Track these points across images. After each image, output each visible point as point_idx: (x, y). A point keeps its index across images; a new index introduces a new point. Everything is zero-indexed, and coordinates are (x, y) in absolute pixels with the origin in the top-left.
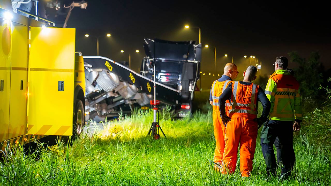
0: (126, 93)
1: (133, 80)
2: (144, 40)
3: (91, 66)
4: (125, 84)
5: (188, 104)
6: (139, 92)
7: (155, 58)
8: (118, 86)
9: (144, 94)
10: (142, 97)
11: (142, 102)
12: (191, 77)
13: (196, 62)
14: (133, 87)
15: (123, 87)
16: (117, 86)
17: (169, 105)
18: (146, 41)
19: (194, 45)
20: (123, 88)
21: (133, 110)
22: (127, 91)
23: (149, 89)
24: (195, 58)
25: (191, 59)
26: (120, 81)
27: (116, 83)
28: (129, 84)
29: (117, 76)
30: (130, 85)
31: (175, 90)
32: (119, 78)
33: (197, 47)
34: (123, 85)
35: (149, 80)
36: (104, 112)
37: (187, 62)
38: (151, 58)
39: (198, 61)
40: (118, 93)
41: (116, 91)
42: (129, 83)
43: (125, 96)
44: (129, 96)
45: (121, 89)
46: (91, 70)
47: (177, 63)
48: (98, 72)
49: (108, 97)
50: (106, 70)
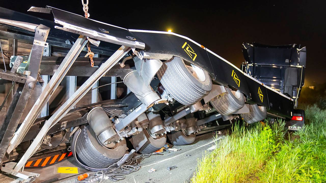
0: (224, 106)
1: (238, 81)
2: (243, 44)
3: (143, 45)
4: (223, 89)
5: (300, 115)
6: (246, 103)
7: (254, 63)
8: (209, 92)
9: (254, 106)
10: (251, 110)
11: (251, 119)
12: (295, 83)
13: (300, 67)
14: (238, 94)
15: (219, 94)
16: (205, 93)
17: (282, 119)
18: (244, 46)
19: (297, 49)
20: (220, 96)
21: (234, 125)
22: (227, 102)
23: (261, 98)
24: (299, 63)
25: (294, 64)
26: (214, 83)
27: (203, 87)
28: (231, 89)
29: (207, 73)
30: (232, 91)
31: (289, 98)
32: (211, 77)
33: (301, 51)
34: (220, 90)
35: (261, 83)
36: (191, 131)
37: (290, 67)
38: (249, 63)
39: (302, 66)
40: (210, 105)
41: (206, 101)
42: (230, 87)
43: (223, 111)
44: (230, 110)
45: (215, 98)
46: (146, 55)
47: (279, 68)
48: (163, 61)
49: (192, 112)
50: (182, 58)
